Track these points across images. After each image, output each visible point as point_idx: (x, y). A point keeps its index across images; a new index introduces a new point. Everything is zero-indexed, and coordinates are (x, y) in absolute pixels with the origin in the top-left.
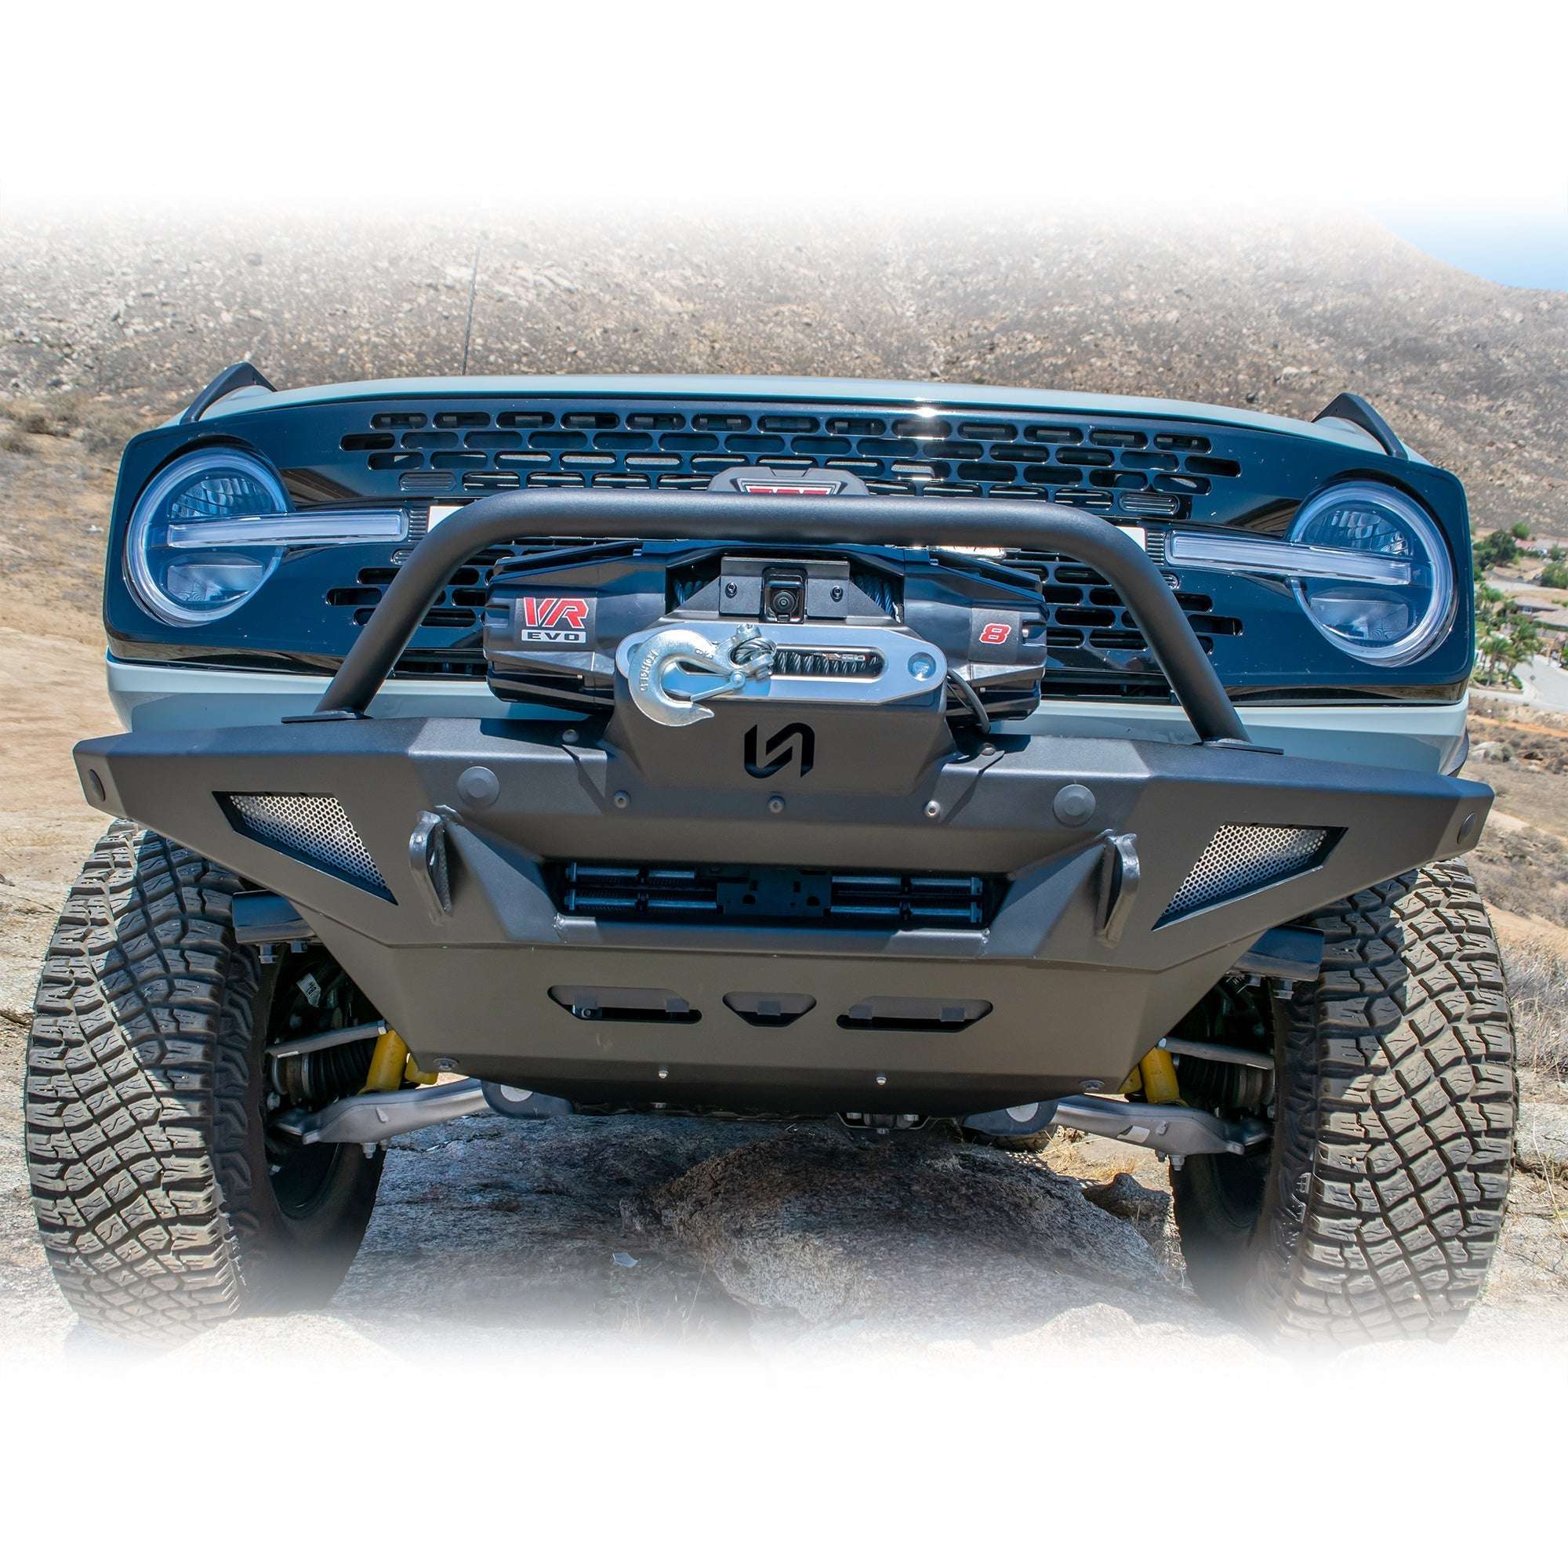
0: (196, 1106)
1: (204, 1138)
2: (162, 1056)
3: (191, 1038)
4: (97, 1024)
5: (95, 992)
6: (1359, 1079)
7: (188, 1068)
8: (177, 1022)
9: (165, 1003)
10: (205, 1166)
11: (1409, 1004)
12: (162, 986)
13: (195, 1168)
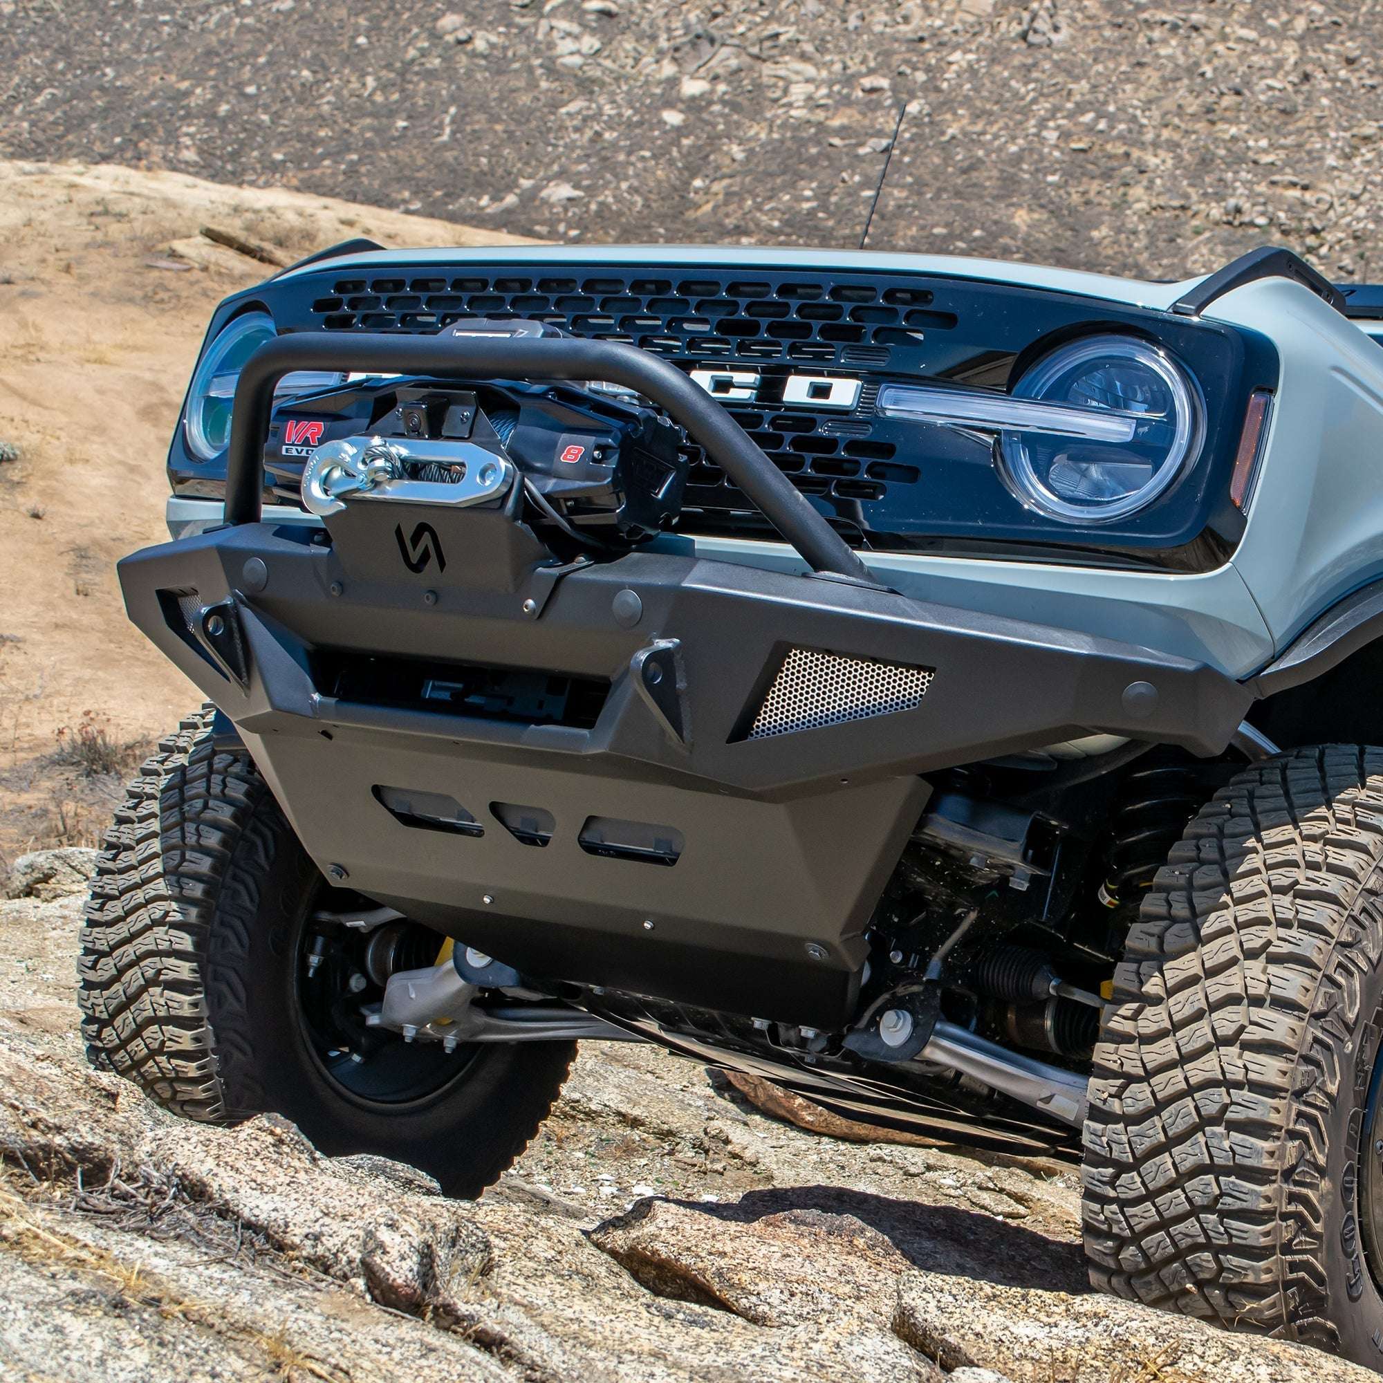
0: (193, 912)
1: (196, 945)
2: (180, 865)
3: (206, 851)
4: (145, 832)
5: (155, 806)
6: (1128, 1006)
7: (197, 877)
8: (199, 836)
9: (197, 819)
10: (194, 971)
11: (1204, 932)
12: (199, 804)
13: (185, 970)
